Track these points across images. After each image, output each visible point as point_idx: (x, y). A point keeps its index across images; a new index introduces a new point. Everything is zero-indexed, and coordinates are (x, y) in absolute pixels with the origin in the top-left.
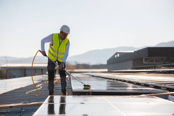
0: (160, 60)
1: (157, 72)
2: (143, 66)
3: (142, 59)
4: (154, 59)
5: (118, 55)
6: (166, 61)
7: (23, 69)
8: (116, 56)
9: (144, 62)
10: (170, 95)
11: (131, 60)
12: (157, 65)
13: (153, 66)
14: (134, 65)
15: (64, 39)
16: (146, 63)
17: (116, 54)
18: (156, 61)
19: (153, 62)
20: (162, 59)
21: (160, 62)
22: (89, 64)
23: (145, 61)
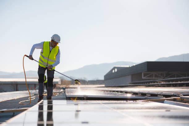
0: (160, 76)
1: (156, 86)
2: (141, 81)
3: (141, 73)
4: (153, 74)
5: (116, 70)
6: (166, 77)
7: (15, 84)
8: (113, 71)
9: (143, 78)
10: (166, 100)
11: (129, 75)
12: (156, 80)
13: (152, 80)
14: (132, 80)
15: (54, 47)
16: (145, 78)
17: (114, 68)
18: (156, 76)
19: (153, 77)
20: (161, 74)
21: (160, 77)
22: (85, 80)
23: (144, 76)
